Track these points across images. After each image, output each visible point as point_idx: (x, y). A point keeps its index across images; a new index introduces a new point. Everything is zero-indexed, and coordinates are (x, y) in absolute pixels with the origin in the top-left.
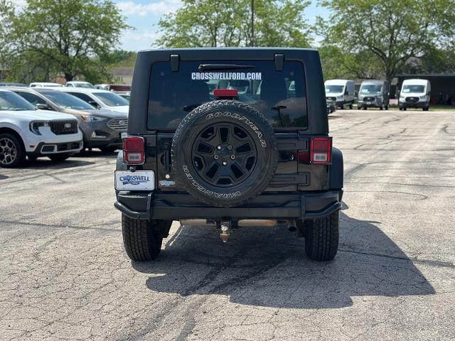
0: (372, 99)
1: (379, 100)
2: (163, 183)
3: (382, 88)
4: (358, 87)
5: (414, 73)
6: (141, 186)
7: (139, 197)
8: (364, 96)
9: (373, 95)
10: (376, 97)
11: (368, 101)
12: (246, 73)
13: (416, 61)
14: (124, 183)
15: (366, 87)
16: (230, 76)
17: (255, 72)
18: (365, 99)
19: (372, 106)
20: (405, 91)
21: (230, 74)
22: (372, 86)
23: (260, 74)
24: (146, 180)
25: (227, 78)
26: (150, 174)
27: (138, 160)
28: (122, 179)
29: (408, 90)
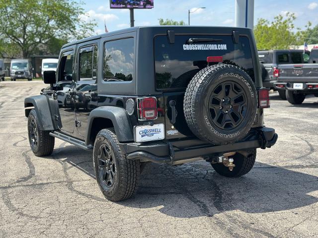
0: (22, 73)
1: (27, 74)
2: (170, 133)
3: (27, 65)
4: (9, 64)
5: (42, 54)
6: (156, 137)
7: (155, 146)
8: (15, 71)
9: (22, 70)
10: (25, 71)
11: (19, 74)
12: (217, 44)
13: (41, 46)
14: (142, 136)
15: (15, 64)
16: (208, 47)
17: (223, 44)
18: (16, 73)
19: (23, 78)
20: (45, 67)
21: (208, 45)
22: (20, 64)
23: (226, 45)
24: (158, 131)
25: (206, 49)
26: (161, 127)
27: (153, 116)
28: (141, 133)
29: (47, 66)
